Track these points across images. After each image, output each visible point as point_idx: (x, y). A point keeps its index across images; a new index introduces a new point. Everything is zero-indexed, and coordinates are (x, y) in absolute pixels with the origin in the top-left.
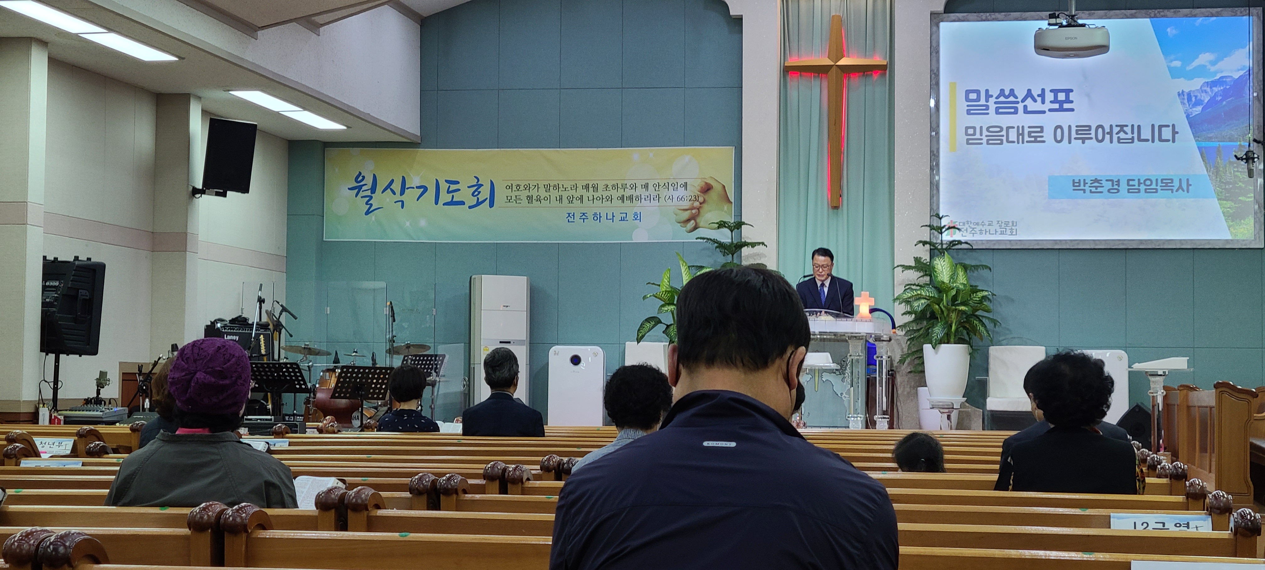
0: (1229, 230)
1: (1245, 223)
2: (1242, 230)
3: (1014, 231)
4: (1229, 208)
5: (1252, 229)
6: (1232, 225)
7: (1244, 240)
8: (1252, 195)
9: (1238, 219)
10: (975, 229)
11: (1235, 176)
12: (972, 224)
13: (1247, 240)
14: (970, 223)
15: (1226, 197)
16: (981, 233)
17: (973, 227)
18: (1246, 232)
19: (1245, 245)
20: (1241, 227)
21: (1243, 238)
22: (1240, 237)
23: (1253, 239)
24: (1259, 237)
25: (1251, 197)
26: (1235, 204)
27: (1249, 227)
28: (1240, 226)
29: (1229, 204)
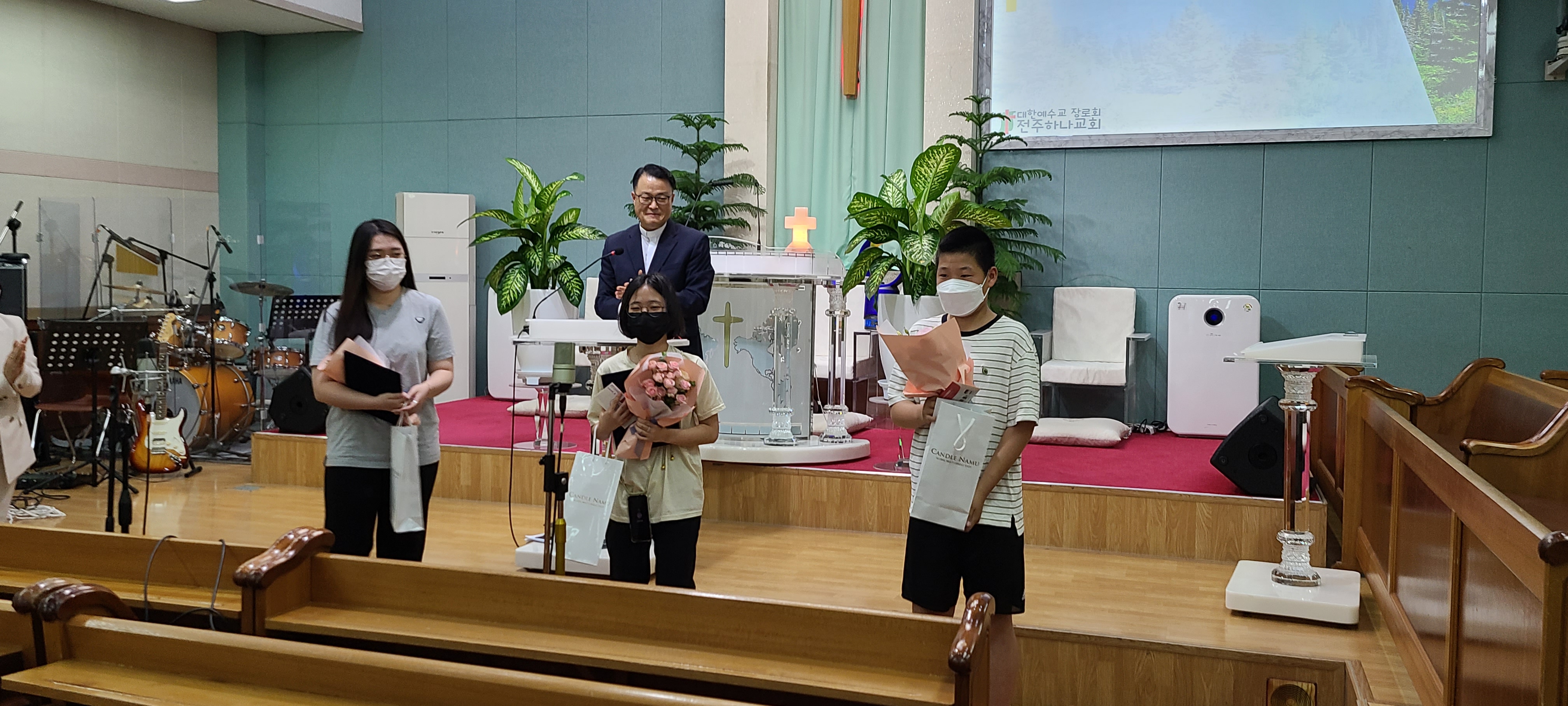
0: (1434, 110)
1: (1461, 98)
2: (1455, 110)
3: (1097, 122)
4: (1434, 76)
5: (1472, 108)
6: (1438, 103)
7: (1458, 126)
8: (1477, 54)
9: (1450, 93)
10: (1039, 122)
11: (1449, 25)
12: (1036, 114)
13: (1463, 125)
14: (1033, 113)
15: (1431, 58)
16: (1049, 128)
17: (1038, 118)
18: (1462, 112)
19: (1459, 133)
20: (1453, 105)
21: (1455, 123)
22: (1451, 120)
23: (1474, 122)
24: (1485, 120)
25: (1472, 58)
26: (1445, 69)
27: (1467, 105)
28: (1452, 103)
29: (1435, 69)
